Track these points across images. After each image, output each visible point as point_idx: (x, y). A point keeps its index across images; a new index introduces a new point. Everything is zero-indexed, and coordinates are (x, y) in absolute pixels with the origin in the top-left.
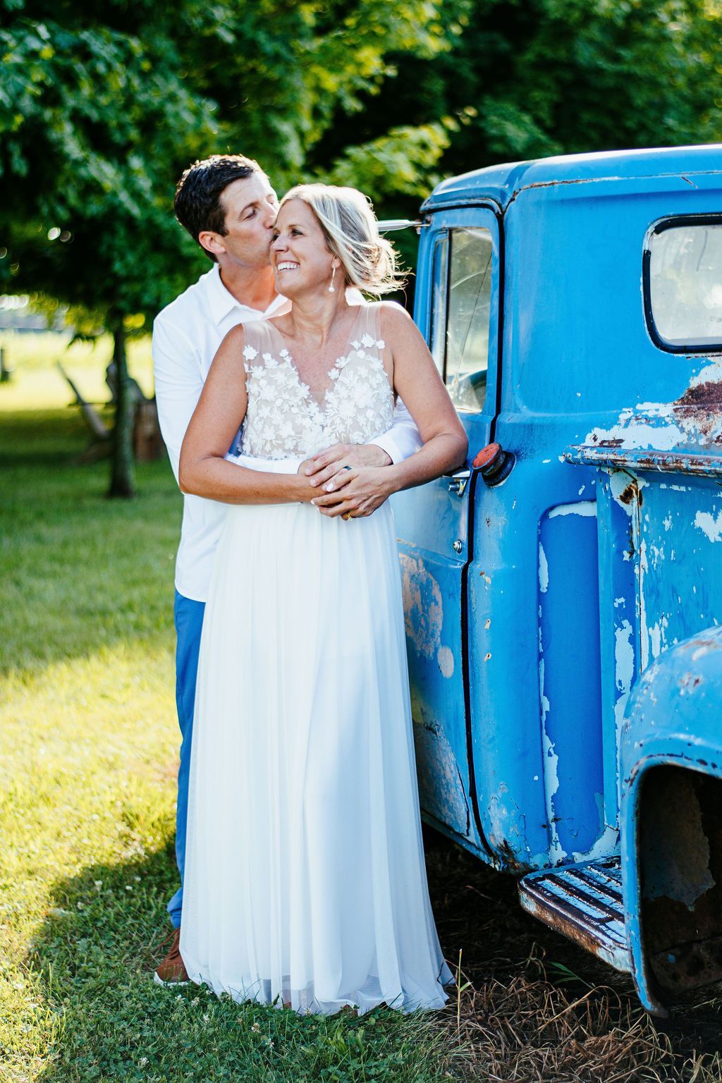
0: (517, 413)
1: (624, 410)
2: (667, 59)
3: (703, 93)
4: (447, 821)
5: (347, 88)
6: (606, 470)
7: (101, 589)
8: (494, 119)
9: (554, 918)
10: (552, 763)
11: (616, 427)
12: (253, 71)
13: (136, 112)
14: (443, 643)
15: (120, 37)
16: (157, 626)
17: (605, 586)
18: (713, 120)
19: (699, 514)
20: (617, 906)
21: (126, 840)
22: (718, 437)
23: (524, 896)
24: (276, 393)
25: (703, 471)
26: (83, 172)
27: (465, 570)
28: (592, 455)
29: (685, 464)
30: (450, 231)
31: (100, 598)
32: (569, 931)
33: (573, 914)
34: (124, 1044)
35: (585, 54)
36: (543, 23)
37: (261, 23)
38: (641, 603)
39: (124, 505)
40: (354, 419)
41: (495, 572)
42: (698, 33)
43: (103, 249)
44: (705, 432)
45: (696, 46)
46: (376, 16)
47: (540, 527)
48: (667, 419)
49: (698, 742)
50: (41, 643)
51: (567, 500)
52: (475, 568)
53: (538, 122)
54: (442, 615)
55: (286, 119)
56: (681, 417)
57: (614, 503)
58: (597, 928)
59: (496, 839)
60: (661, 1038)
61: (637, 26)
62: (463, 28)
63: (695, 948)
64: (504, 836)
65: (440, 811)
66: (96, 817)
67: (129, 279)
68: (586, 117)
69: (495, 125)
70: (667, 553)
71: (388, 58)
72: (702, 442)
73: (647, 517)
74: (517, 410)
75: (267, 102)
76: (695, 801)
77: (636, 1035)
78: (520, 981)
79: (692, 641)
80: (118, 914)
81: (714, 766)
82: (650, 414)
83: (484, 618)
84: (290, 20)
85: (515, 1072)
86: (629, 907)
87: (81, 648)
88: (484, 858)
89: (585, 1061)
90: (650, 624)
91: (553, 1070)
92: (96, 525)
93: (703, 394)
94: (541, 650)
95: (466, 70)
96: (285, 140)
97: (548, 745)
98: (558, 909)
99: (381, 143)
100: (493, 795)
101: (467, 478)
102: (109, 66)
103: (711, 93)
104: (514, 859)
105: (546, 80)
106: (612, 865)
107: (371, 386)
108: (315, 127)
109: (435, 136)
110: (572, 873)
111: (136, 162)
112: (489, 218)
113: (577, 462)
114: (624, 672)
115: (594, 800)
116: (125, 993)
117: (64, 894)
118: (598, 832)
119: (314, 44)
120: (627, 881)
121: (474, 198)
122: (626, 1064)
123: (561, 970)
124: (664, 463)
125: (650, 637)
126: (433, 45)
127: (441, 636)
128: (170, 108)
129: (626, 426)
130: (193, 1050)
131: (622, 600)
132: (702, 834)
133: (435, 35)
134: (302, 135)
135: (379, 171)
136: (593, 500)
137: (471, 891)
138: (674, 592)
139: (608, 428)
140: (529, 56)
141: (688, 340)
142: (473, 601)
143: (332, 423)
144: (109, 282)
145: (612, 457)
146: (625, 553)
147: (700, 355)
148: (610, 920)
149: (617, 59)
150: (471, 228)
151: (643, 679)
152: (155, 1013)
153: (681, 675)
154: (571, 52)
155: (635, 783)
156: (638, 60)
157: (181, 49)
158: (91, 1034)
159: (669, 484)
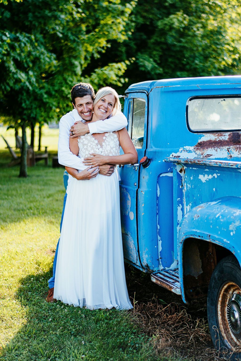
0: (152, 149)
1: (181, 148)
2: (196, 42)
3: (207, 53)
4: (131, 260)
5: (95, 50)
6: (175, 164)
7: (21, 203)
8: (141, 60)
9: (160, 283)
10: (160, 243)
11: (178, 153)
12: (66, 44)
13: (32, 57)
14: (131, 211)
15: (28, 35)
16: (40, 213)
17: (175, 195)
18: (210, 61)
19: (200, 175)
20: (177, 279)
21: (38, 269)
22: (206, 156)
23: (152, 278)
24: (88, 142)
25: (201, 163)
26: (15, 76)
27: (137, 190)
28: (172, 160)
29: (196, 162)
30: (134, 99)
31: (21, 206)
32: (164, 286)
33: (165, 281)
34: (44, 316)
35: (170, 40)
36: (157, 30)
37: (69, 29)
38: (184, 200)
39: (24, 179)
40: (110, 150)
41: (145, 191)
42: (205, 34)
43: (19, 99)
44: (202, 154)
45: (205, 38)
46: (105, 28)
47: (158, 179)
48: (192, 151)
49: (198, 231)
50: (5, 218)
51: (165, 172)
52: (140, 190)
53: (155, 61)
54: (131, 203)
55: (76, 60)
56: (196, 150)
57: (177, 173)
58: (172, 284)
59: (145, 263)
60: (189, 316)
61: (186, 31)
62: (132, 32)
63: (197, 289)
64: (147, 262)
65: (129, 257)
66: (29, 263)
67: (27, 109)
68: (170, 60)
69: (141, 62)
70: (191, 186)
71: (108, 41)
72: (201, 157)
73: (186, 177)
74: (152, 148)
75: (70, 54)
76: (198, 250)
77: (182, 315)
78: (150, 303)
79: (197, 207)
80: (38, 287)
81: (202, 237)
82: (188, 149)
83: (142, 204)
84: (78, 29)
85: (149, 324)
86: (181, 279)
87: (18, 220)
88: (141, 269)
89: (168, 321)
90: (187, 205)
91: (160, 324)
92: (17, 185)
93: (202, 144)
94: (157, 212)
95: (132, 45)
96: (76, 67)
97: (159, 238)
98: (161, 280)
99: (105, 68)
100: (144, 251)
101: (138, 166)
102: (25, 44)
103: (209, 53)
104: (149, 269)
105: (158, 48)
106: (176, 270)
107: (114, 142)
108: (85, 63)
109: (123, 66)
110: (165, 272)
111: (31, 73)
112: (145, 95)
113: (168, 162)
114: (180, 218)
115: (171, 253)
116: (43, 305)
117: (23, 282)
118: (172, 262)
119: (86, 37)
120: (180, 274)
121: (140, 90)
122: (179, 322)
123: (161, 301)
124: (191, 161)
125: (187, 208)
126: (123, 38)
127: (130, 209)
128: (42, 56)
129: (181, 152)
130: (63, 318)
131: (179, 199)
132: (200, 259)
133: (124, 35)
134: (81, 65)
135: (105, 77)
136: (172, 172)
137: (136, 283)
138: (193, 196)
139: (176, 153)
140: (152, 41)
141: (198, 129)
142: (139, 199)
143: (104, 151)
144: (20, 110)
145: (177, 160)
146: (180, 186)
147: (201, 134)
148: (176, 282)
149: (180, 42)
150: (139, 98)
151: (185, 217)
152: (52, 309)
153: (194, 215)
154: (166, 39)
155: (182, 243)
156: (186, 42)
157: (44, 38)
158: (35, 314)
159: (192, 168)
